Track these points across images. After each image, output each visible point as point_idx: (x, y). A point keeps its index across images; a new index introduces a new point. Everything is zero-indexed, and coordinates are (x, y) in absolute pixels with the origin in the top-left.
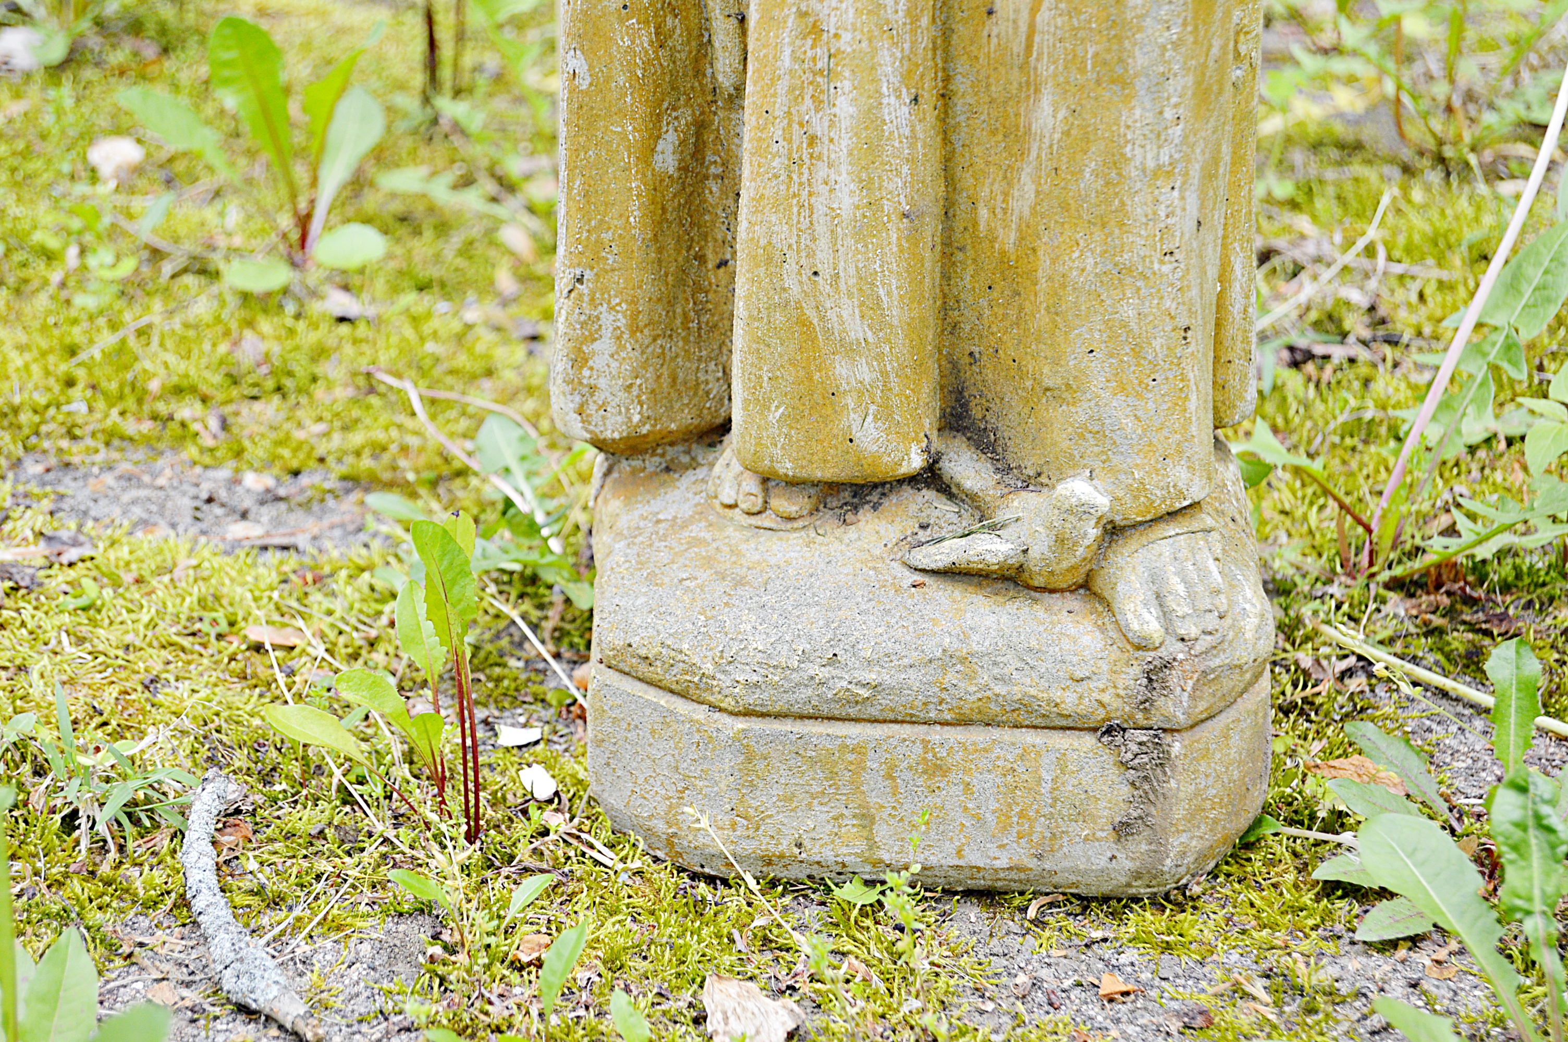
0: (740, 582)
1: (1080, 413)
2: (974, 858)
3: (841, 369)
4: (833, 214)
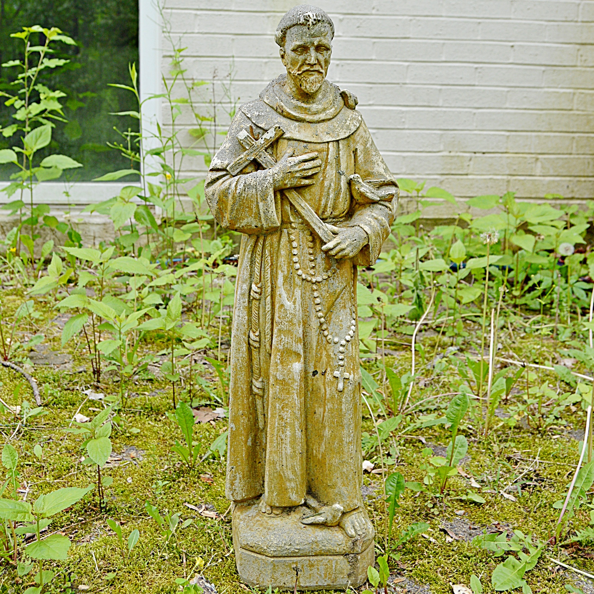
0: (269, 529)
1: (336, 491)
2: (320, 584)
3: (288, 484)
4: (286, 454)
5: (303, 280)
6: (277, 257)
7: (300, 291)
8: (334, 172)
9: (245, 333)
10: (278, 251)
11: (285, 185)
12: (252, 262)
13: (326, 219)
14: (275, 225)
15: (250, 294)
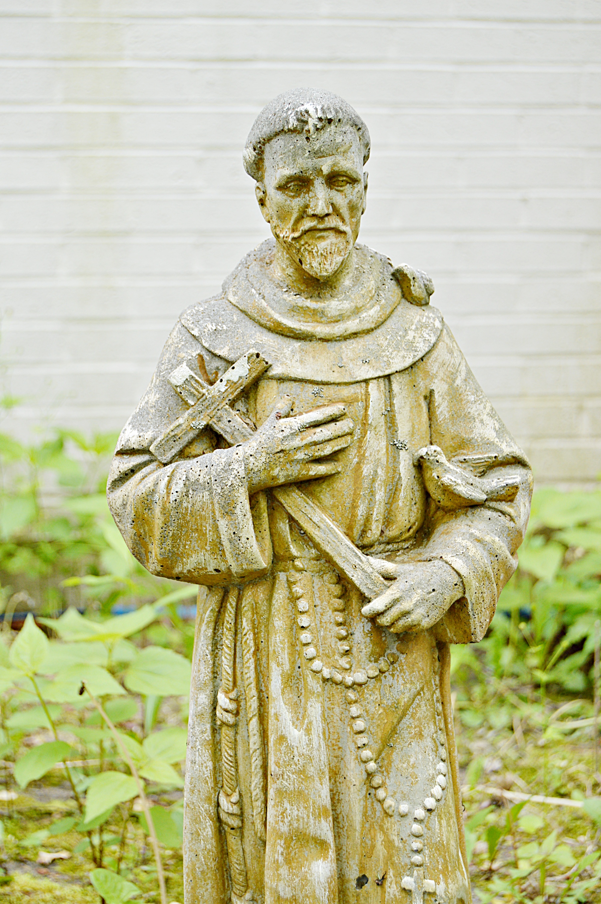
5: (325, 680)
6: (268, 632)
7: (318, 706)
8: (383, 443)
9: (209, 799)
10: (268, 619)
11: (273, 478)
12: (216, 645)
13: (372, 546)
14: (255, 567)
15: (214, 714)
